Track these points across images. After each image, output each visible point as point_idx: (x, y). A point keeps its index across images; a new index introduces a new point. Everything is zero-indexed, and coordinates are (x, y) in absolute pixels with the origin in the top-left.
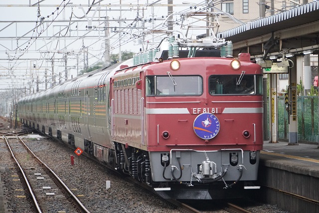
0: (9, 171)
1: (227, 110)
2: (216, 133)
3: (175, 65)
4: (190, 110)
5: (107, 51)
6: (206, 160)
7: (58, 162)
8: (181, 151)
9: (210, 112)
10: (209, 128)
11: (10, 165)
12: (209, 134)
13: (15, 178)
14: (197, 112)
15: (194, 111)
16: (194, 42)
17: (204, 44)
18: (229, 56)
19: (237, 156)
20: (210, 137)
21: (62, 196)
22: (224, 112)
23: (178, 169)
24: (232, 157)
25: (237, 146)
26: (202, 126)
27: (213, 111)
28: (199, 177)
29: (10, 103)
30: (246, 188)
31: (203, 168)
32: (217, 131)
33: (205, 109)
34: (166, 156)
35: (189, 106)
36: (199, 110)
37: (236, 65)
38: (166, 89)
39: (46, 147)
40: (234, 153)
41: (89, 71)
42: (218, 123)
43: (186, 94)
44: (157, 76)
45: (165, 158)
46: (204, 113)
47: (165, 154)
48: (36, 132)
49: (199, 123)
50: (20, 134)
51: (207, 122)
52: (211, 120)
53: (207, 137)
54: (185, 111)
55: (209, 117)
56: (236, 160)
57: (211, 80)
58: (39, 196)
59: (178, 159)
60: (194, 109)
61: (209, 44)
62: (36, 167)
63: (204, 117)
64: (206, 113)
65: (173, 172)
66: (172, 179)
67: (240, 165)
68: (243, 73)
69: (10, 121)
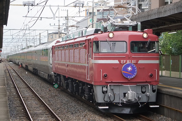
0: (6, 70)
1: (140, 62)
2: (135, 75)
3: (111, 35)
4: (120, 62)
5: (27, 45)
6: (129, 91)
7: (16, 68)
8: (114, 85)
9: (131, 62)
10: (131, 72)
11: (6, 69)
12: (131, 75)
13: (7, 71)
14: (123, 62)
15: (122, 62)
16: (119, 23)
17: (125, 24)
18: (139, 31)
19: (146, 88)
20: (131, 77)
21: (17, 75)
22: (139, 63)
23: (112, 96)
24: (143, 89)
25: (146, 82)
26: (127, 71)
27: (133, 62)
28: (125, 100)
29: (6, 56)
30: (151, 106)
31: (128, 95)
32: (135, 74)
33: (128, 61)
34: (105, 88)
35: (119, 59)
36: (125, 61)
37: (145, 36)
38: (105, 49)
39: (14, 65)
40: (144, 86)
41: (23, 49)
42: (136, 69)
43: (117, 52)
44: (100, 41)
45: (105, 89)
46: (128, 63)
47: (105, 87)
48: (11, 62)
49: (125, 69)
50: (8, 62)
51: (130, 69)
52: (132, 67)
53: (130, 77)
54: (116, 62)
55: (131, 66)
56: (145, 90)
57: (131, 44)
58: (12, 75)
59: (112, 89)
60: (122, 61)
61: (127, 24)
62: (12, 69)
63: (128, 66)
64: (129, 63)
65: (109, 98)
66: (108, 102)
67: (147, 93)
68: (149, 40)
69: (6, 59)
